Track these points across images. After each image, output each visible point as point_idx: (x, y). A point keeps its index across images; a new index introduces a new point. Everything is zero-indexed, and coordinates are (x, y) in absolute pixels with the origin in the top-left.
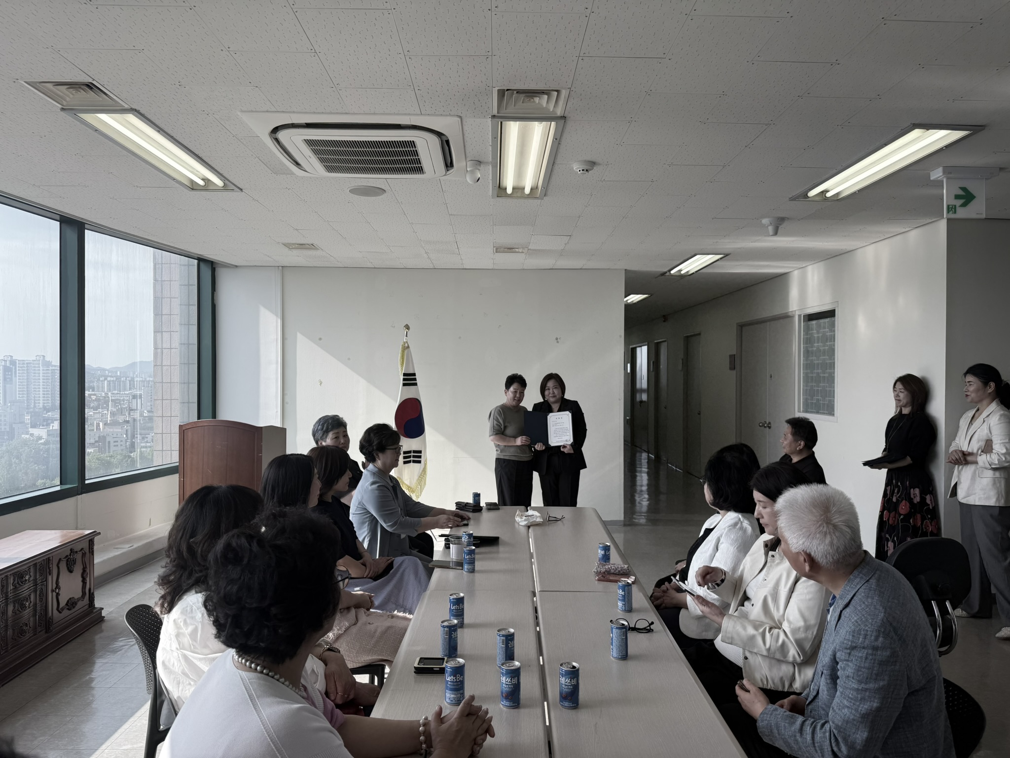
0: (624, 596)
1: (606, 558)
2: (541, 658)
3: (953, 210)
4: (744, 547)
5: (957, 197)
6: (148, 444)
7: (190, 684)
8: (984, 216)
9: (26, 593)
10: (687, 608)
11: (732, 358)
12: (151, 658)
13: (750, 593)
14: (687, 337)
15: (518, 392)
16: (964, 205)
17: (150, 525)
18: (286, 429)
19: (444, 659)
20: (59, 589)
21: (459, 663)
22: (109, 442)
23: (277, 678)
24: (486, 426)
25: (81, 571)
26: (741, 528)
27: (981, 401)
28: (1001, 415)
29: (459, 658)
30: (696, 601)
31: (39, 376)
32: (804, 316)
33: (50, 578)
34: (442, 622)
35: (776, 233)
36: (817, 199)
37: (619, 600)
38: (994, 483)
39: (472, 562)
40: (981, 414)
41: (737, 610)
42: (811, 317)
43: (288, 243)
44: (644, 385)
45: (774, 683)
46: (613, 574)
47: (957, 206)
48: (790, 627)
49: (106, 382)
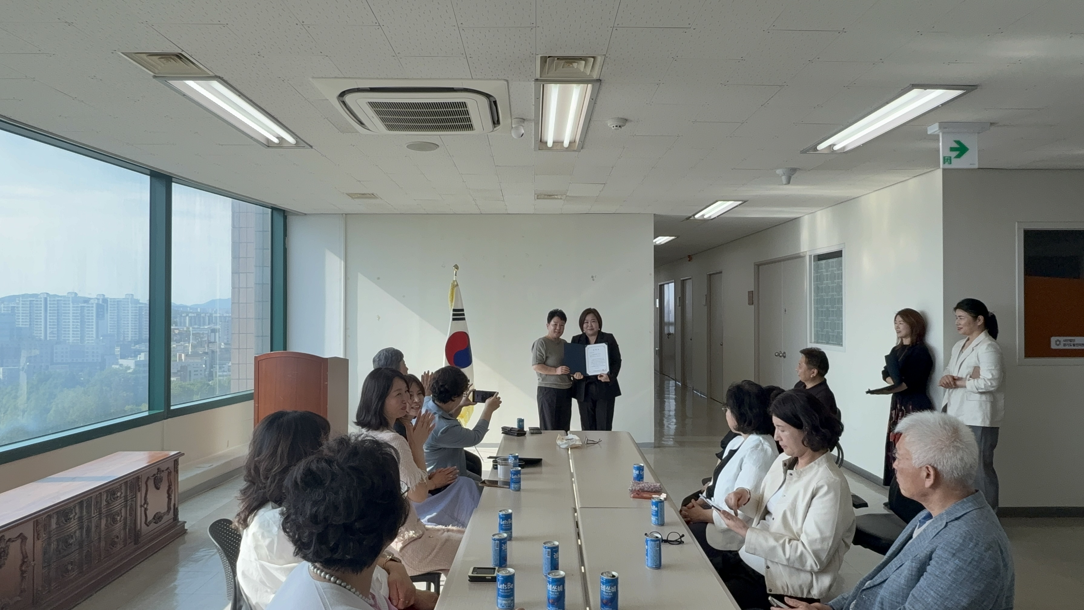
0: (657, 512)
1: (640, 477)
2: (583, 568)
3: (949, 161)
4: (765, 466)
5: (952, 149)
6: (225, 373)
7: (267, 591)
8: (976, 166)
9: (117, 509)
10: (713, 523)
11: (751, 294)
12: (232, 567)
13: (771, 509)
14: (710, 275)
15: (558, 324)
16: (958, 156)
17: (228, 446)
18: (348, 360)
19: (495, 569)
20: (148, 504)
21: (509, 572)
22: (190, 372)
23: (349, 588)
24: (530, 357)
25: (167, 488)
26: (763, 449)
27: (971, 333)
28: (989, 345)
29: (509, 567)
30: (722, 515)
31: (128, 313)
32: (814, 256)
33: (139, 494)
34: (493, 536)
35: (789, 182)
36: (826, 152)
37: (653, 515)
38: (981, 406)
39: (518, 482)
40: (971, 342)
41: (759, 523)
42: (820, 257)
43: (351, 194)
44: (672, 319)
45: (793, 590)
46: (647, 491)
47: (952, 158)
48: (807, 539)
49: (187, 318)
